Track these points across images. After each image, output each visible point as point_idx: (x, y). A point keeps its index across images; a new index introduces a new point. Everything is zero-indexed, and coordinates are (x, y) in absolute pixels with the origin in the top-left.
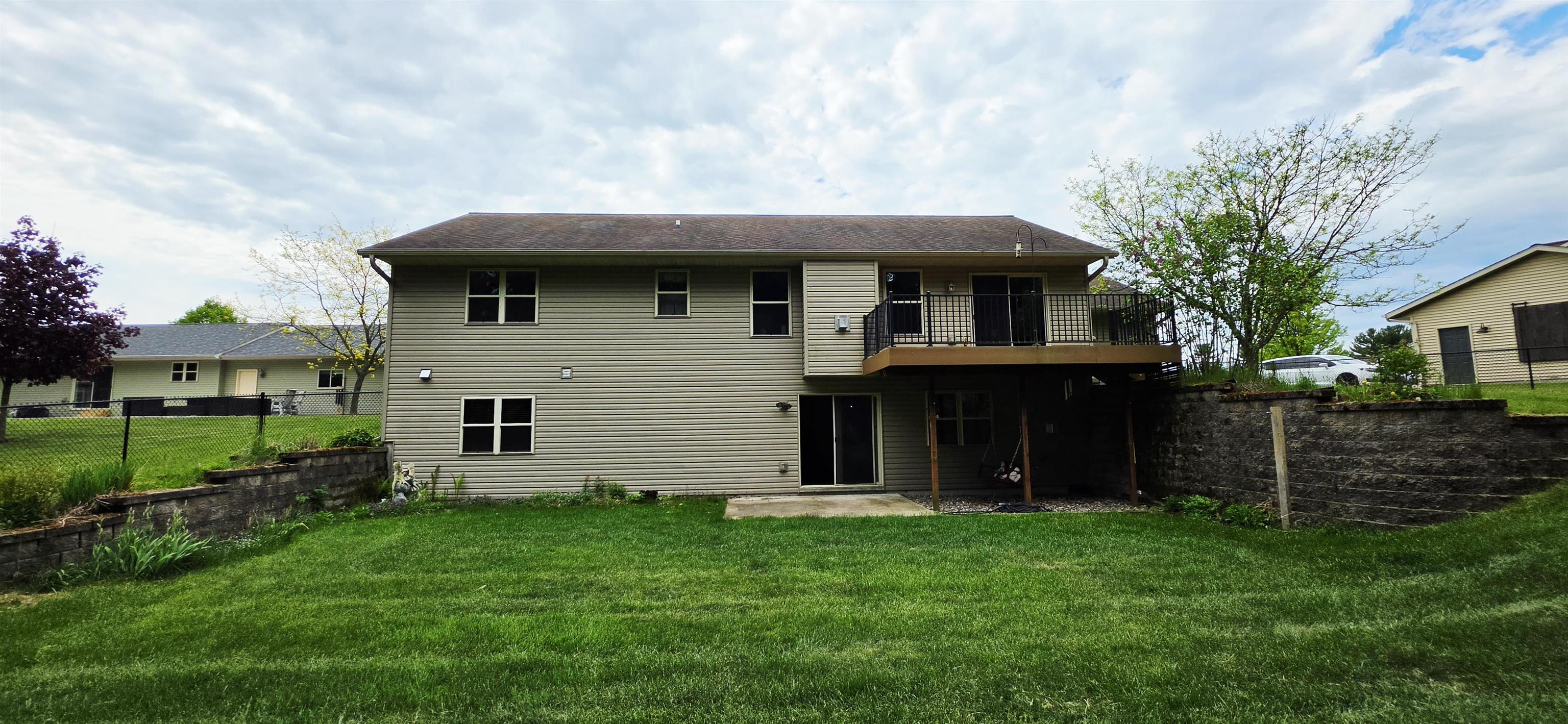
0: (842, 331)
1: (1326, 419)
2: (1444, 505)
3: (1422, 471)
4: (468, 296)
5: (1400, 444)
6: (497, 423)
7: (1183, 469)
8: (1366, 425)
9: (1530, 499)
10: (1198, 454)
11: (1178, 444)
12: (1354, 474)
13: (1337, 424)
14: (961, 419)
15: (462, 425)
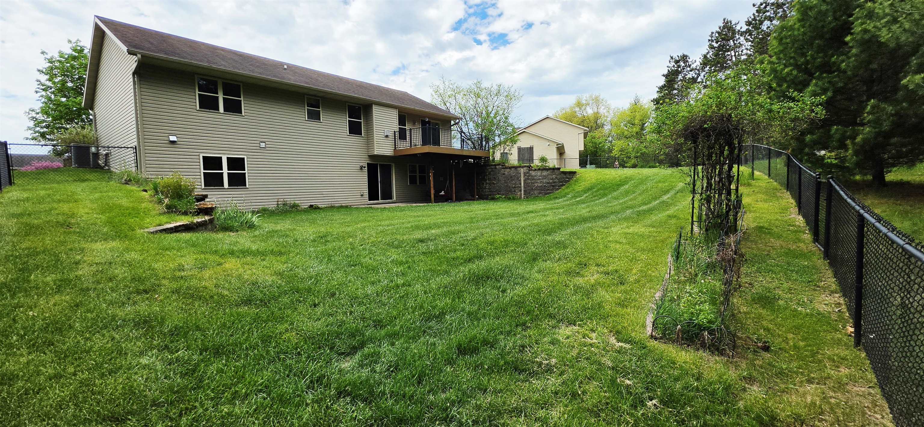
0: (387, 136)
1: (531, 172)
2: (551, 190)
3: (548, 183)
4: (197, 92)
5: (545, 177)
6: (225, 171)
7: (489, 189)
8: (539, 173)
9: (563, 187)
10: (495, 184)
11: (488, 181)
12: (536, 185)
13: (533, 173)
14: (418, 175)
15: (203, 171)
